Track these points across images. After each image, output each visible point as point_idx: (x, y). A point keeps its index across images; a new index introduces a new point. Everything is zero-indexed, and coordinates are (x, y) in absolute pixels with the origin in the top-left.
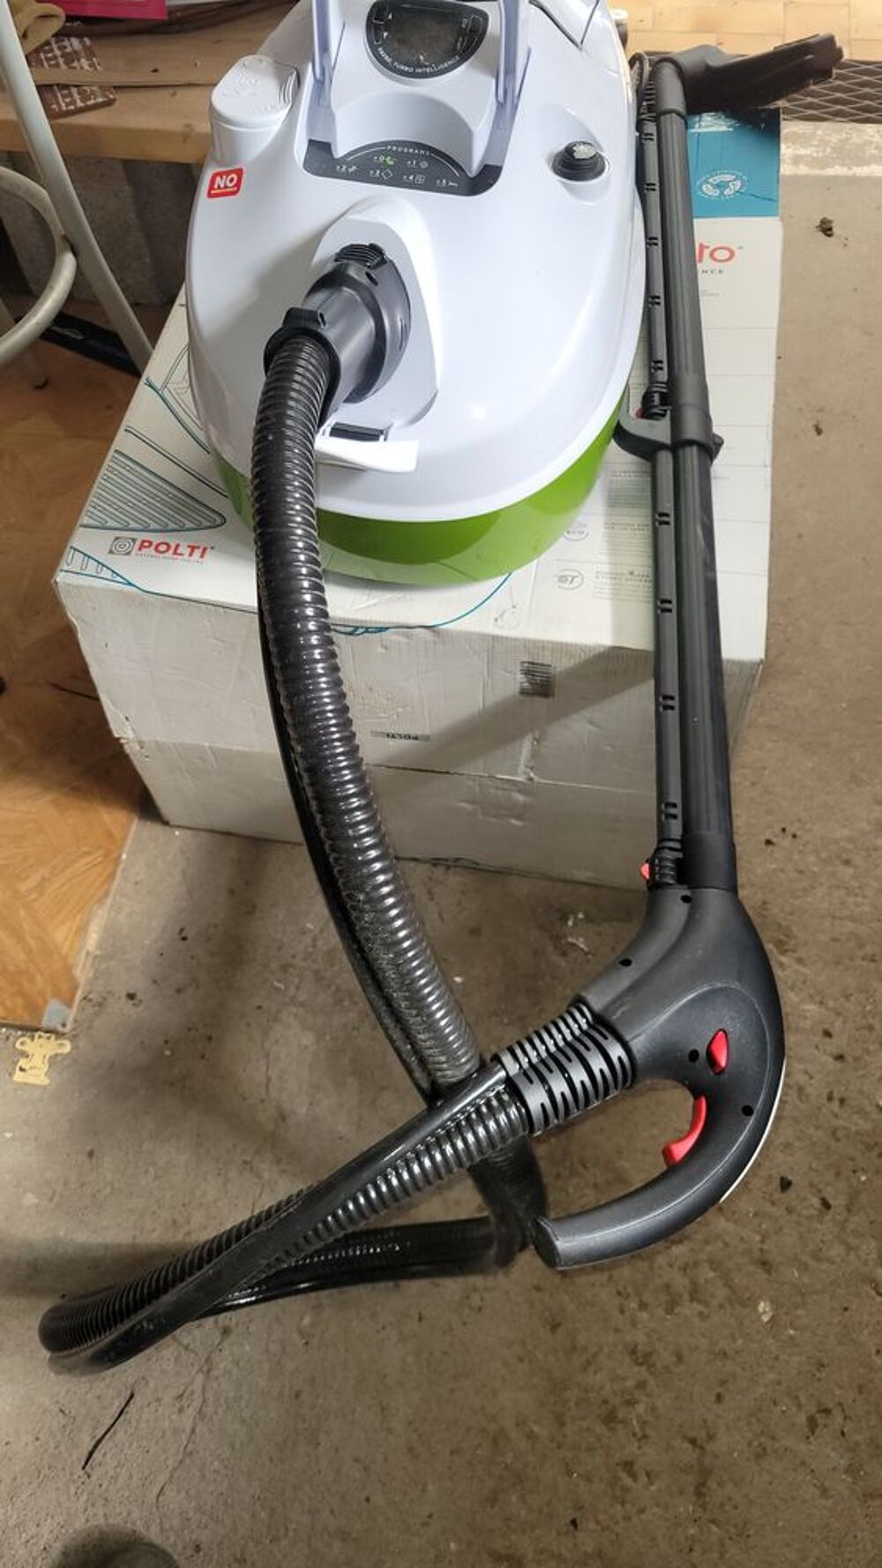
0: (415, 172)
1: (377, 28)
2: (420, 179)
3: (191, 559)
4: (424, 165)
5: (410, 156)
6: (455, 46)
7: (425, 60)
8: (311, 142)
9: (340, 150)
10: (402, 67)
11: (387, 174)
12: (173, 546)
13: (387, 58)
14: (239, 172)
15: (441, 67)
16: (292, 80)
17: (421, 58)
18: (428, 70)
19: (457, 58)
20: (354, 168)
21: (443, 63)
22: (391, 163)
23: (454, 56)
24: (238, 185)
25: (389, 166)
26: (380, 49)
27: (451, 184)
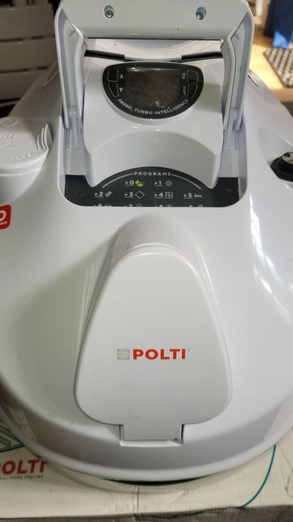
0: (164, 189)
1: (113, 86)
2: (170, 195)
3: (33, 474)
4: (169, 183)
5: (157, 178)
6: (181, 92)
7: (161, 105)
8: (69, 178)
9: (95, 181)
10: (143, 112)
11: (140, 195)
12: (17, 464)
13: (127, 106)
14: (8, 209)
15: (175, 108)
16: (45, 131)
17: (157, 103)
18: (165, 112)
19: (186, 101)
20: (109, 193)
21: (176, 105)
22: (141, 185)
23: (183, 100)
24: (8, 219)
25: (140, 188)
26: (120, 100)
27: (196, 196)
